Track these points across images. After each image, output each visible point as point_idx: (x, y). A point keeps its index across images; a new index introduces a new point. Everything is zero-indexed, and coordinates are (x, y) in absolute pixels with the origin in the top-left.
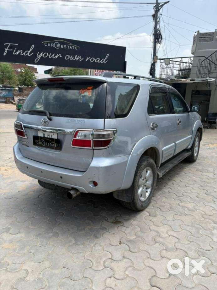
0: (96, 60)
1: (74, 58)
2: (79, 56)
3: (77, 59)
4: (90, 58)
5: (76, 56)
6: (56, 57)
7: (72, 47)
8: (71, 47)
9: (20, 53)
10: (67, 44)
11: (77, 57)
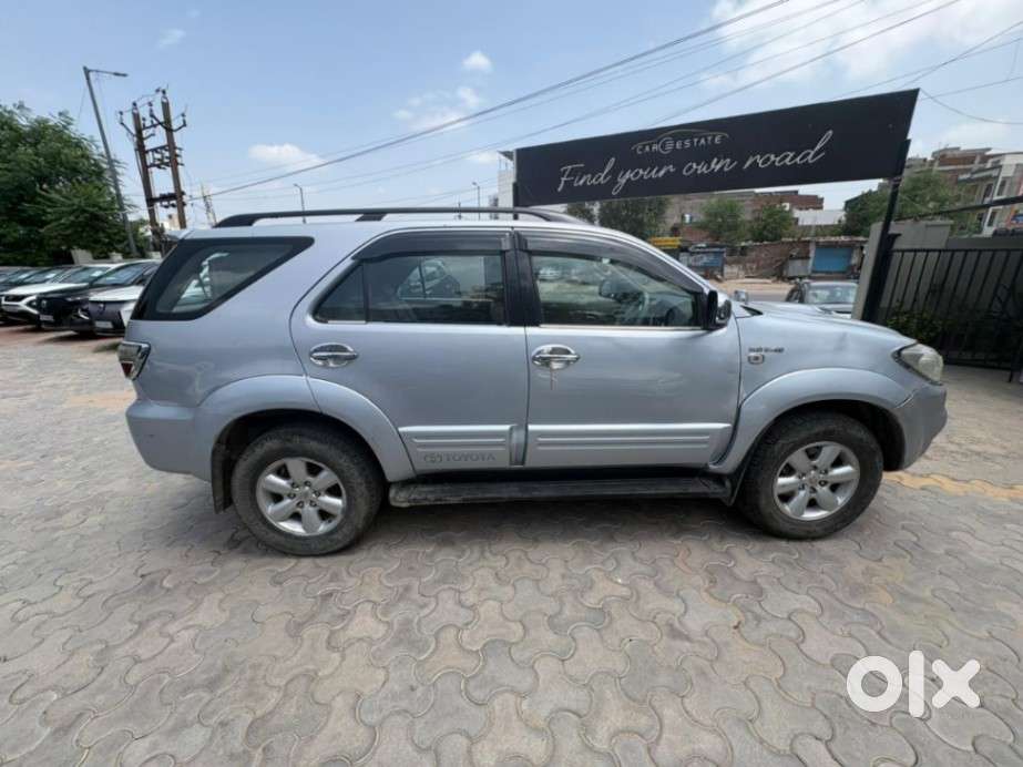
0: (778, 159)
1: (708, 168)
2: (725, 158)
3: (718, 167)
4: (758, 157)
5: (715, 160)
6: (662, 173)
7: (706, 140)
8: (703, 141)
9: (585, 182)
10: (691, 137)
11: (718, 162)
